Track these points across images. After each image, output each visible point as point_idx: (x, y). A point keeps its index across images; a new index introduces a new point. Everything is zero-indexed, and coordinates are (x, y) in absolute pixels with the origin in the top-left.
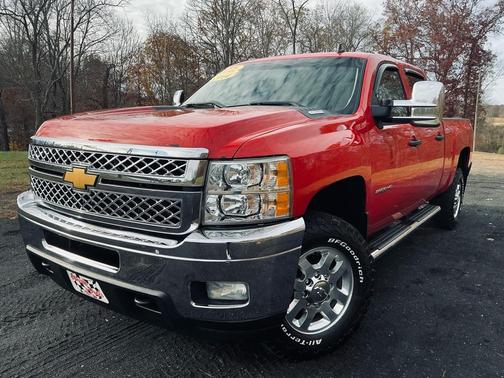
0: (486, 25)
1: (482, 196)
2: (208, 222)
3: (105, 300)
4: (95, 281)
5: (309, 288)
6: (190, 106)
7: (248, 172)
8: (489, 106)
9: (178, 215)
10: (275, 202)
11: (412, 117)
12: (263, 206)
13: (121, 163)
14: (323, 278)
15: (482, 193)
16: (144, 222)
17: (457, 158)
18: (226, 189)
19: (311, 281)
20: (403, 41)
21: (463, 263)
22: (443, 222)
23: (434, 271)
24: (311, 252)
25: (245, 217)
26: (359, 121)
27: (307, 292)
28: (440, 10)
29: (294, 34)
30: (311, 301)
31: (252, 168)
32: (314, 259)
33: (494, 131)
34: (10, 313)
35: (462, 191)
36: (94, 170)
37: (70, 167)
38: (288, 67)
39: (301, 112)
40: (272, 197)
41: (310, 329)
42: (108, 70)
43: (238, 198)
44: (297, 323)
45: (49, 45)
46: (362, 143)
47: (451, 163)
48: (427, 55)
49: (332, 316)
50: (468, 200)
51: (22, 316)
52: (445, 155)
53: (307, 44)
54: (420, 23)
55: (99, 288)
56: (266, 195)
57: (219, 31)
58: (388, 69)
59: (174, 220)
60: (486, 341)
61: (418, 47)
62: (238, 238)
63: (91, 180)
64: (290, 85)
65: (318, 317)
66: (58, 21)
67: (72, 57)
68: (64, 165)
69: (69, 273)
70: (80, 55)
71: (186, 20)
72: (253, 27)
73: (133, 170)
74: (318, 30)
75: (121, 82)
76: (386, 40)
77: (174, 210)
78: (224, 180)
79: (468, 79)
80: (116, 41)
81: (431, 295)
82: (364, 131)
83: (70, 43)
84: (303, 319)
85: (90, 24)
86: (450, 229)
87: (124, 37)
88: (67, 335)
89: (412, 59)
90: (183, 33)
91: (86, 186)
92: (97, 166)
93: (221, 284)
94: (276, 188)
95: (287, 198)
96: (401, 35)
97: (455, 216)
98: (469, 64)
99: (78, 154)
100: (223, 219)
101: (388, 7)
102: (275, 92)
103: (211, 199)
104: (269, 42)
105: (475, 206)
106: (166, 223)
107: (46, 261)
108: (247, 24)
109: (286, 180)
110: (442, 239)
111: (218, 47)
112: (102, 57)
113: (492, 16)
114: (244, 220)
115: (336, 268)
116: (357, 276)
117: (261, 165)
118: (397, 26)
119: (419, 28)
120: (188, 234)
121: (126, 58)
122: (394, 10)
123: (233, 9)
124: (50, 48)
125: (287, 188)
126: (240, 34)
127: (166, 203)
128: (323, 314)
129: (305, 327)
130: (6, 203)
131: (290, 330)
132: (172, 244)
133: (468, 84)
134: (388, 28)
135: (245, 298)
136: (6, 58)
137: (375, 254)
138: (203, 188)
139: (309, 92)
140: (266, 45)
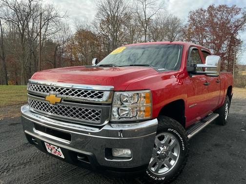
0: (238, 27)
1: (238, 109)
2: (113, 120)
3: (63, 157)
4: (58, 147)
5: (159, 152)
6: (101, 66)
7: (131, 97)
8: (240, 66)
9: (99, 117)
10: (144, 111)
11: (206, 72)
12: (138, 113)
13: (73, 92)
14: (165, 148)
15: (238, 108)
16: (83, 120)
17: (226, 91)
18: (121, 105)
19: (160, 149)
20: (198, 34)
21: (230, 141)
22: (220, 122)
23: (216, 145)
24: (160, 135)
25: (130, 118)
26: (181, 74)
27: (158, 154)
28: (216, 20)
29: (146, 31)
30: (159, 158)
31: (134, 95)
32: (161, 138)
33: (242, 77)
34: (15, 163)
35: (229, 107)
36: (60, 95)
37: (48, 94)
38: (143, 48)
39: (154, 69)
40: (142, 109)
41: (159, 172)
42: (57, 47)
43: (127, 109)
44: (153, 169)
45: (29, 34)
46: (182, 84)
47: (223, 93)
48: (209, 41)
49: (170, 166)
50: (232, 111)
51: (20, 164)
52: (221, 89)
53: (151, 35)
54: (206, 26)
55: (60, 151)
56: (140, 108)
57: (110, 29)
58: (194, 49)
59: (97, 119)
60: (243, 179)
61: (205, 37)
62: (126, 127)
63: (59, 100)
64: (145, 56)
65: (163, 166)
66: (33, 24)
67: (40, 41)
68: (45, 93)
69: (46, 143)
70: (43, 40)
71: (95, 24)
72: (126, 28)
73: (79, 95)
74: (157, 29)
75: (63, 53)
76: (189, 34)
77: (97, 114)
78: (120, 101)
79: (229, 52)
80: (61, 33)
81: (216, 157)
82: (183, 78)
83: (39, 34)
84: (156, 167)
85: (48, 26)
86: (223, 125)
87: (65, 32)
88: (42, 174)
89: (202, 43)
90: (93, 30)
91: (56, 103)
92: (62, 93)
93: (118, 149)
94: (145, 104)
95: (149, 109)
96: (197, 31)
97: (226, 119)
98: (230, 46)
99: (52, 88)
100: (119, 119)
101: (191, 18)
102: (138, 59)
103: (115, 109)
104: (134, 35)
105: (235, 114)
106: (93, 120)
107: (34, 138)
108: (123, 26)
109: (149, 100)
110: (220, 130)
111: (109, 37)
112: (54, 41)
113: (240, 23)
114: (130, 119)
115: (172, 143)
116: (181, 147)
117: (138, 94)
118: (195, 27)
119: (205, 28)
120: (104, 126)
121: (65, 42)
122: (193, 20)
123: (117, 19)
124: (29, 36)
125: (150, 105)
126: (120, 31)
127: (94, 111)
128: (165, 165)
129: (157, 171)
130: (9, 110)
131: (150, 172)
132: (97, 130)
133: (229, 55)
134: (190, 28)
135: (130, 156)
136: (8, 40)
137: (189, 136)
138: (111, 104)
139: (155, 59)
140: (132, 36)
